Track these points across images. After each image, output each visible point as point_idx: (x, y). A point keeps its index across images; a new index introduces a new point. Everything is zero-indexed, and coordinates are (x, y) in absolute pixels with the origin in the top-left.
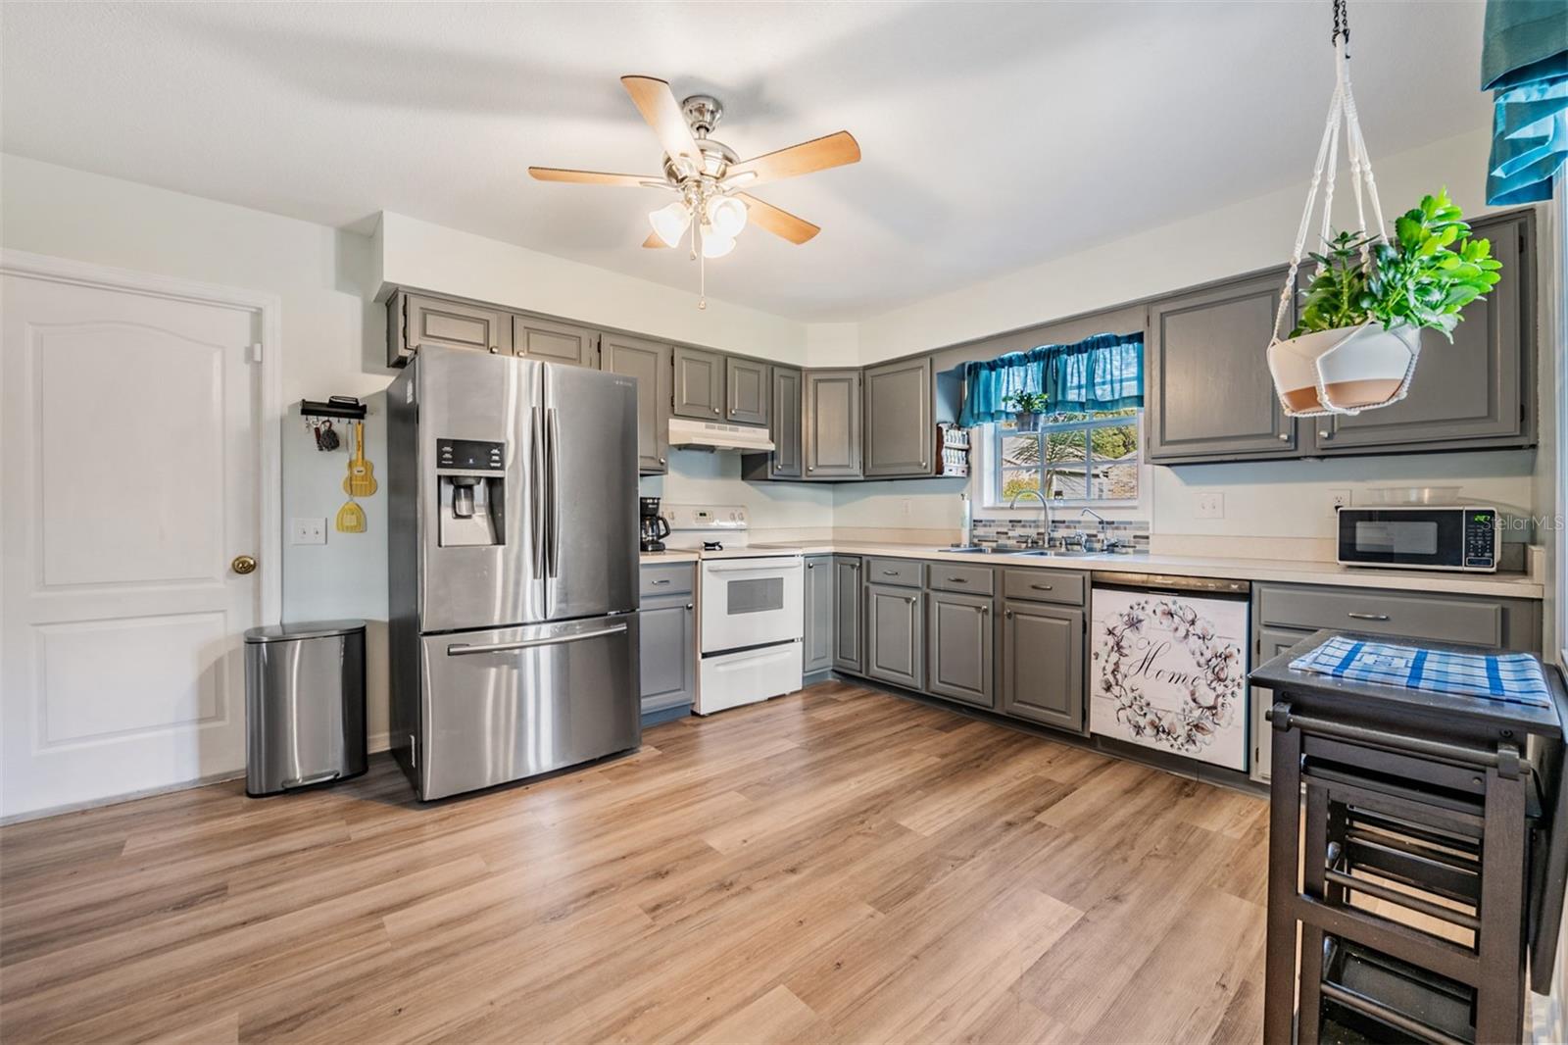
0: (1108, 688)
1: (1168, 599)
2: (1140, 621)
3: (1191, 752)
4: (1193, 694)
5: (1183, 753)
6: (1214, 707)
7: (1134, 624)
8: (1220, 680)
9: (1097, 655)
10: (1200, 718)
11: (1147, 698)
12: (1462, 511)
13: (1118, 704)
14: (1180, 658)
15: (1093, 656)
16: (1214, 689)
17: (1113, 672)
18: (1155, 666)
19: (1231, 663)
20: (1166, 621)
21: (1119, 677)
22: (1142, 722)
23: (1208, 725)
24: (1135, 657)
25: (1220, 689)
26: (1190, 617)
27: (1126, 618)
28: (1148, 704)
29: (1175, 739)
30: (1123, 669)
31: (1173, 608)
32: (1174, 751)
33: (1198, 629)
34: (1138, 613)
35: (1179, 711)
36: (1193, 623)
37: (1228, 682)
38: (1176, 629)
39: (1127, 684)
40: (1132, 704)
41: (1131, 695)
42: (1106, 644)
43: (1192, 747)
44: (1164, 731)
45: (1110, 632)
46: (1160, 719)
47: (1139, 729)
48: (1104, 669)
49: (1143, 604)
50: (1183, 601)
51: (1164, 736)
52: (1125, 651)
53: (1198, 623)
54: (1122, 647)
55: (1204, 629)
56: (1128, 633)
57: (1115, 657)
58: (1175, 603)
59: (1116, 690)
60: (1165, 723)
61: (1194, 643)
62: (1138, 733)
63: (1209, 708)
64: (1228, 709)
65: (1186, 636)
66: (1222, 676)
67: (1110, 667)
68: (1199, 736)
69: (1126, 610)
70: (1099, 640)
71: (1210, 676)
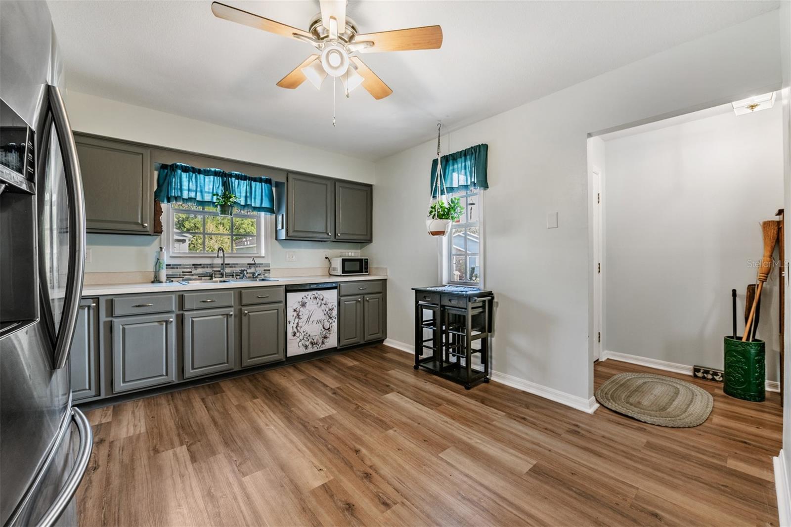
0: (294, 335)
1: (314, 292)
2: (306, 303)
3: (324, 347)
4: (323, 326)
5: (321, 349)
6: (329, 328)
7: (303, 305)
8: (331, 318)
9: (290, 322)
10: (326, 334)
11: (309, 333)
12: (363, 259)
13: (298, 340)
14: (319, 314)
15: (288, 323)
16: (329, 322)
17: (296, 327)
18: (311, 319)
19: (333, 311)
20: (315, 301)
21: (299, 328)
22: (307, 343)
23: (328, 335)
24: (304, 318)
25: (331, 321)
26: (322, 298)
27: (301, 303)
28: (309, 335)
29: (318, 345)
30: (300, 325)
31: (316, 295)
32: (319, 350)
33: (324, 302)
34: (305, 300)
35: (319, 334)
36: (323, 300)
37: (333, 318)
38: (318, 303)
39: (302, 331)
40: (304, 338)
41: (303, 334)
42: (293, 316)
43: (324, 346)
44: (315, 344)
45: (295, 311)
46: (313, 340)
47: (306, 347)
48: (293, 327)
49: (307, 296)
50: (320, 292)
51: (315, 346)
52: (300, 317)
53: (324, 300)
54: (300, 316)
55: (326, 301)
56: (302, 309)
57: (297, 320)
58: (317, 293)
59: (298, 334)
60: (315, 341)
61: (323, 307)
62: (306, 349)
63: (328, 329)
64: (333, 327)
65: (321, 305)
66: (331, 316)
67: (295, 326)
68: (326, 340)
69: (301, 300)
70: (291, 314)
71: (328, 318)
